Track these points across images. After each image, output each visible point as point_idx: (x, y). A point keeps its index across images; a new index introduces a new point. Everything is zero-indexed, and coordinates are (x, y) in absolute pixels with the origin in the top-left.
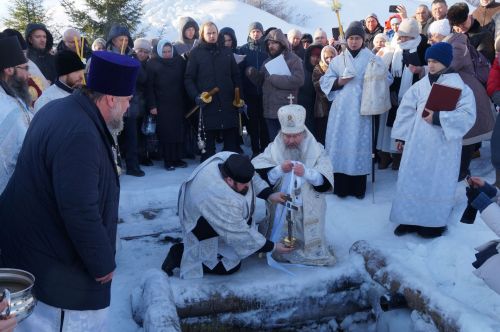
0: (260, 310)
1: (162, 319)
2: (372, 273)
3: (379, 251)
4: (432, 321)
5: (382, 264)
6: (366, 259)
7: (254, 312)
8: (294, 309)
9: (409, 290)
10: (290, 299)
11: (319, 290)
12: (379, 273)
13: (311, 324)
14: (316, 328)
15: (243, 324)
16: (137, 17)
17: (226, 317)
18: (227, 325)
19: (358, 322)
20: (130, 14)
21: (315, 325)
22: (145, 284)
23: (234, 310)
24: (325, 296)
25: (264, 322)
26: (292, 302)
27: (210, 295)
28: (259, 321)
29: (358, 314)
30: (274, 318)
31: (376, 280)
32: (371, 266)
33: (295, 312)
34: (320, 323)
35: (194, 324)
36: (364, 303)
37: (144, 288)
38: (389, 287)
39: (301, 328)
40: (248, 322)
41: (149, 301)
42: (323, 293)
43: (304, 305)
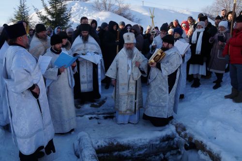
0: (130, 150)
1: (90, 156)
2: (179, 133)
3: (182, 124)
4: (208, 155)
5: (184, 129)
6: (176, 127)
7: (128, 151)
8: (145, 150)
9: (197, 141)
10: (144, 145)
11: (156, 141)
12: (183, 133)
13: (152, 156)
14: (154, 158)
15: (123, 156)
16: (68, 19)
17: (116, 153)
18: (116, 156)
19: (172, 155)
20: (66, 17)
21: (154, 156)
22: (80, 139)
23: (119, 150)
24: (159, 144)
25: (132, 155)
26: (144, 146)
27: (109, 144)
28: (130, 155)
29: (172, 151)
30: (137, 154)
31: (181, 137)
32: (179, 130)
33: (146, 151)
34: (156, 155)
35: (102, 157)
36: (175, 146)
37: (80, 141)
38: (187, 139)
39: (148, 158)
40: (125, 155)
41: (83, 147)
42: (158, 143)
43: (149, 147)
